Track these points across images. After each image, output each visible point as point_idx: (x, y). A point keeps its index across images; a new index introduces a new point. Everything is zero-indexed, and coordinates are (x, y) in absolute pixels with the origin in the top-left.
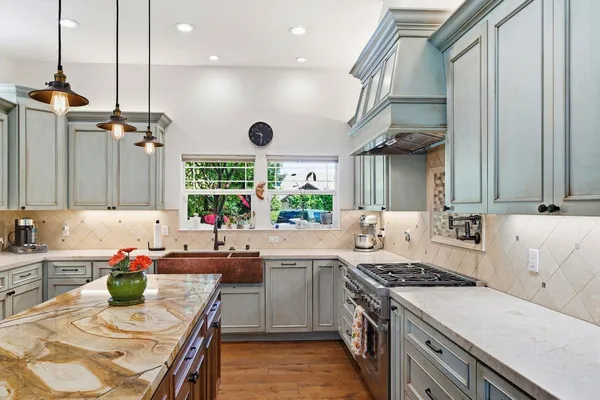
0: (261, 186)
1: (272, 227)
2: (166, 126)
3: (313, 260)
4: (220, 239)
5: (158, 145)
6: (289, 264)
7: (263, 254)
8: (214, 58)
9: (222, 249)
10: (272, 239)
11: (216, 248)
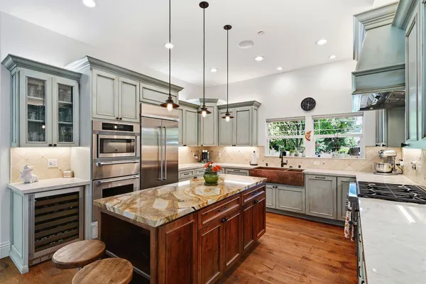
0: (309, 133)
1: (316, 156)
2: (258, 106)
3: (337, 177)
4: (284, 161)
5: (231, 117)
6: (321, 177)
7: (306, 171)
8: (280, 69)
9: (285, 167)
10: (315, 163)
11: (282, 166)
